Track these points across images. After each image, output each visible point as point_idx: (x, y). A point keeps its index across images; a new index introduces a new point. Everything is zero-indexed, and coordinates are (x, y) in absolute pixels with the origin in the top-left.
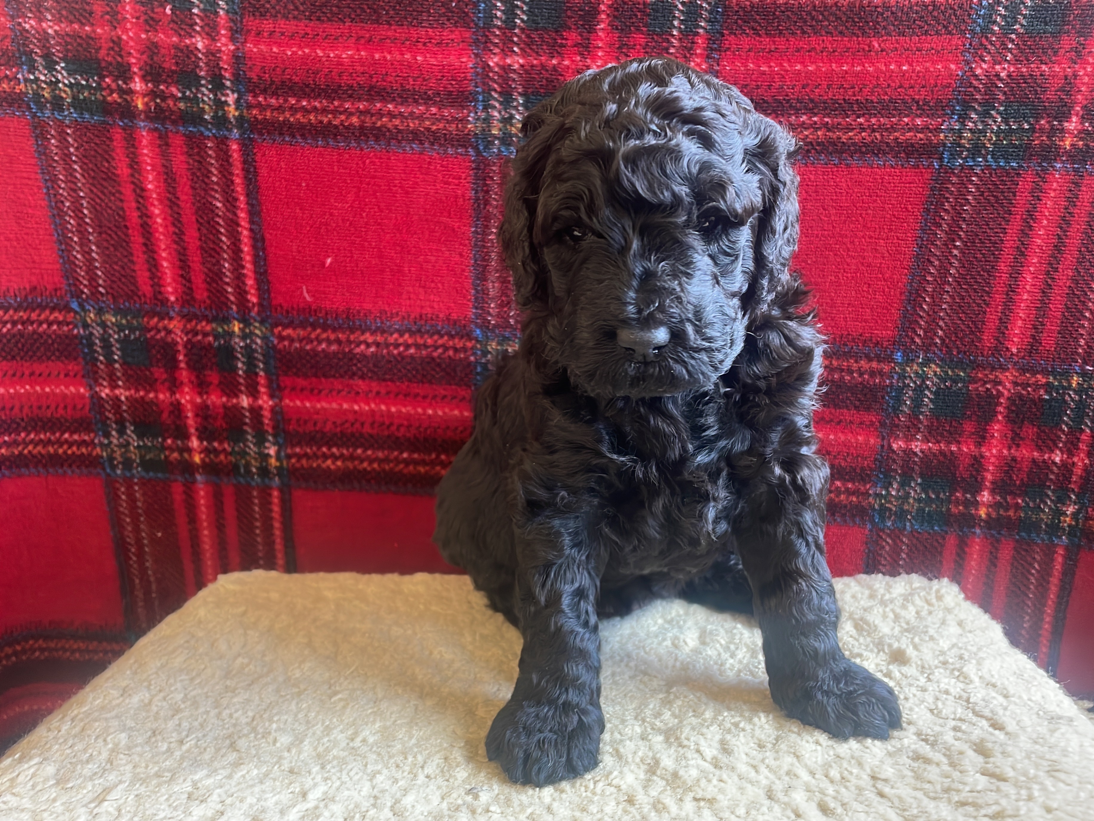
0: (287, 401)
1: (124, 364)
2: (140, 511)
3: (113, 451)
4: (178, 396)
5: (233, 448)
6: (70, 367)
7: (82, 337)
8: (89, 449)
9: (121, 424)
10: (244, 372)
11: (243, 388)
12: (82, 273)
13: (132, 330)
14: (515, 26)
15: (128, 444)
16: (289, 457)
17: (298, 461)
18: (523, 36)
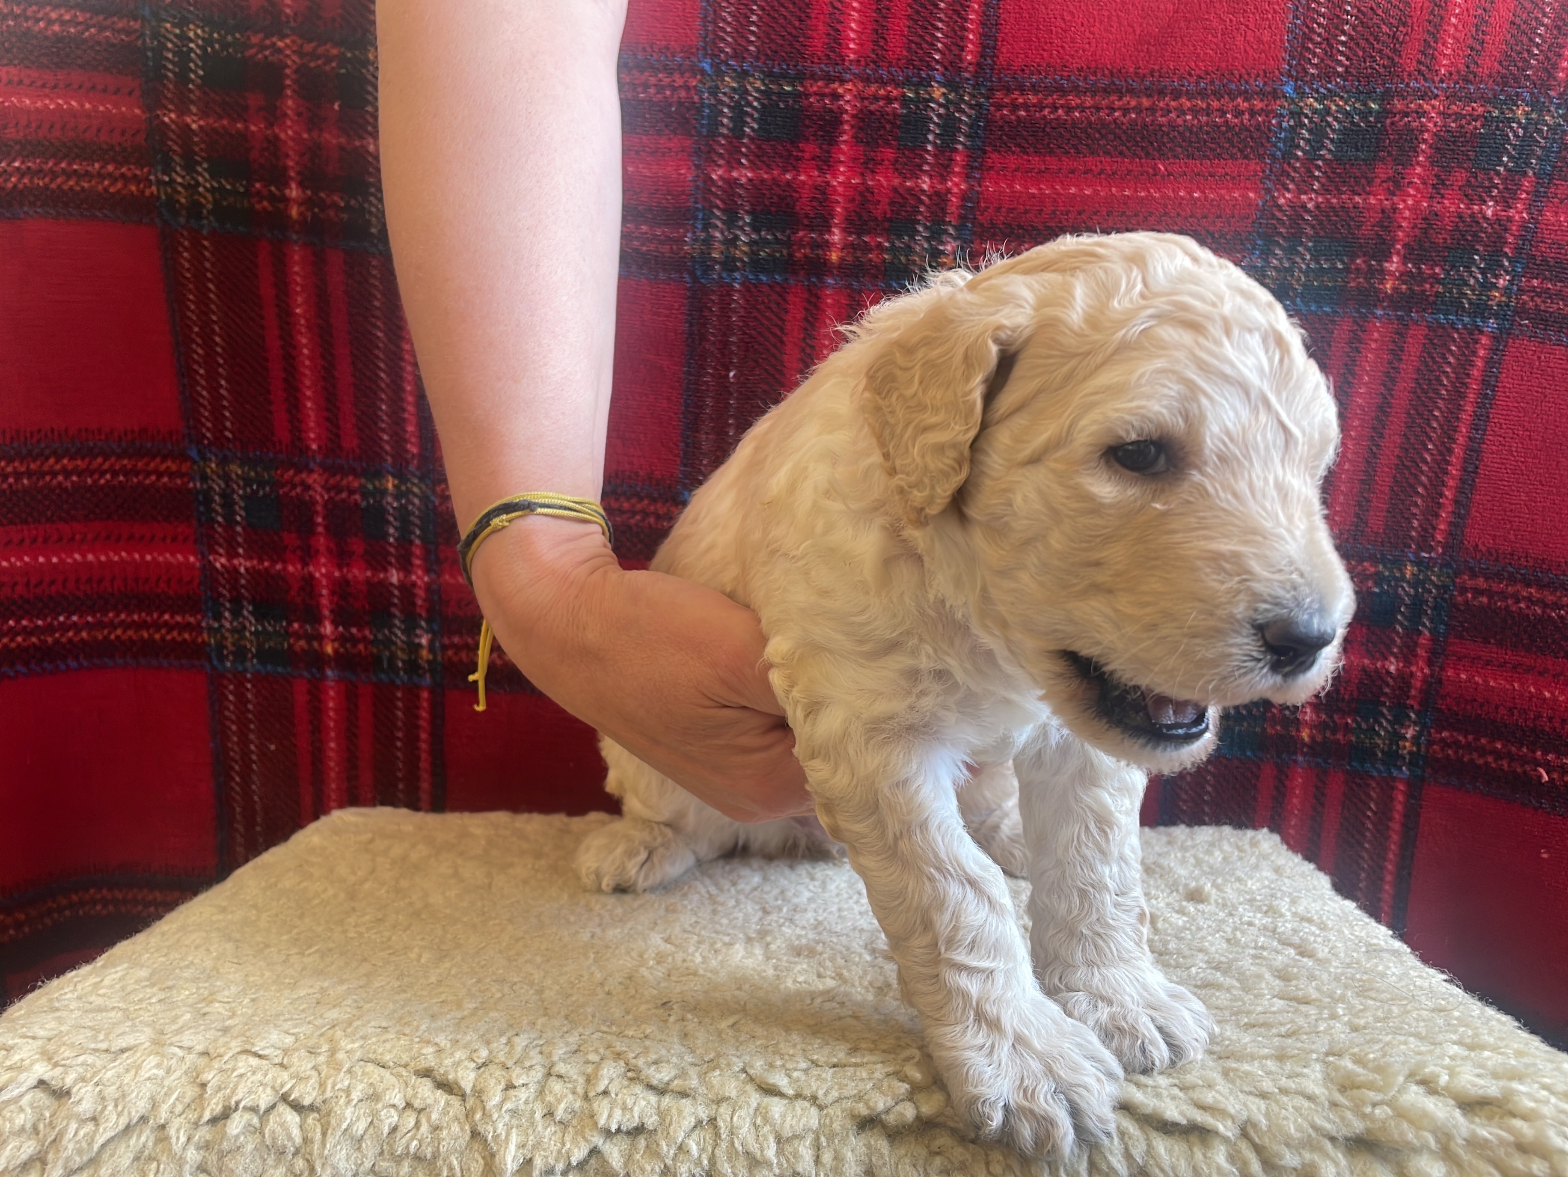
0: (447, 577)
1: (248, 527)
2: (250, 716)
3: (224, 637)
4: (311, 568)
5: (375, 636)
6: (180, 530)
7: (198, 493)
8: (194, 634)
9: (237, 602)
10: (396, 539)
11: (393, 560)
12: (206, 414)
13: (261, 485)
14: (743, 134)
15: (244, 627)
16: (444, 648)
17: (456, 654)
18: (753, 147)
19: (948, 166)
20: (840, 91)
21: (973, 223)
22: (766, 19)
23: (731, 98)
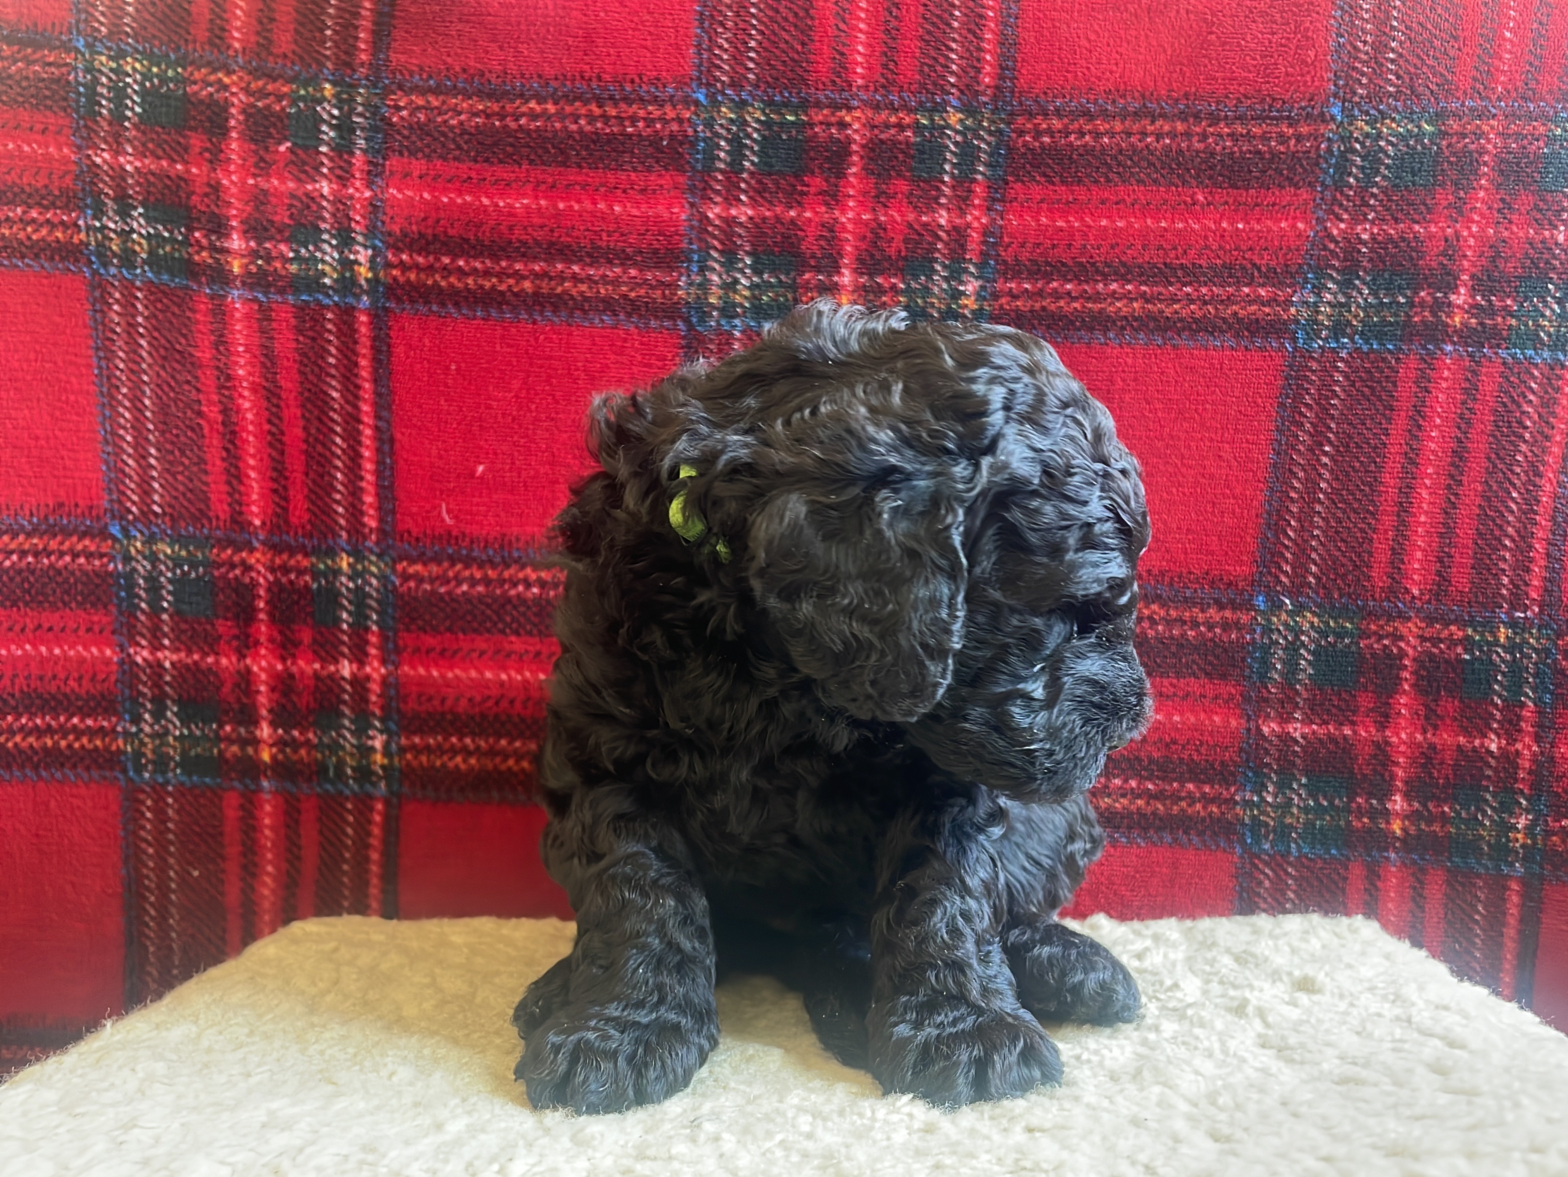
0: (406, 668)
1: (177, 614)
2: (171, 836)
3: (142, 744)
4: (248, 661)
5: (320, 739)
6: (96, 618)
7: (119, 575)
8: (107, 740)
9: (159, 701)
10: (350, 626)
11: (345, 650)
12: (133, 486)
14: (743, 169)
15: (167, 732)
16: (402, 750)
17: (416, 757)
18: (753, 182)
19: (967, 198)
20: (848, 119)
21: (996, 261)
22: (766, 44)
23: (728, 130)
